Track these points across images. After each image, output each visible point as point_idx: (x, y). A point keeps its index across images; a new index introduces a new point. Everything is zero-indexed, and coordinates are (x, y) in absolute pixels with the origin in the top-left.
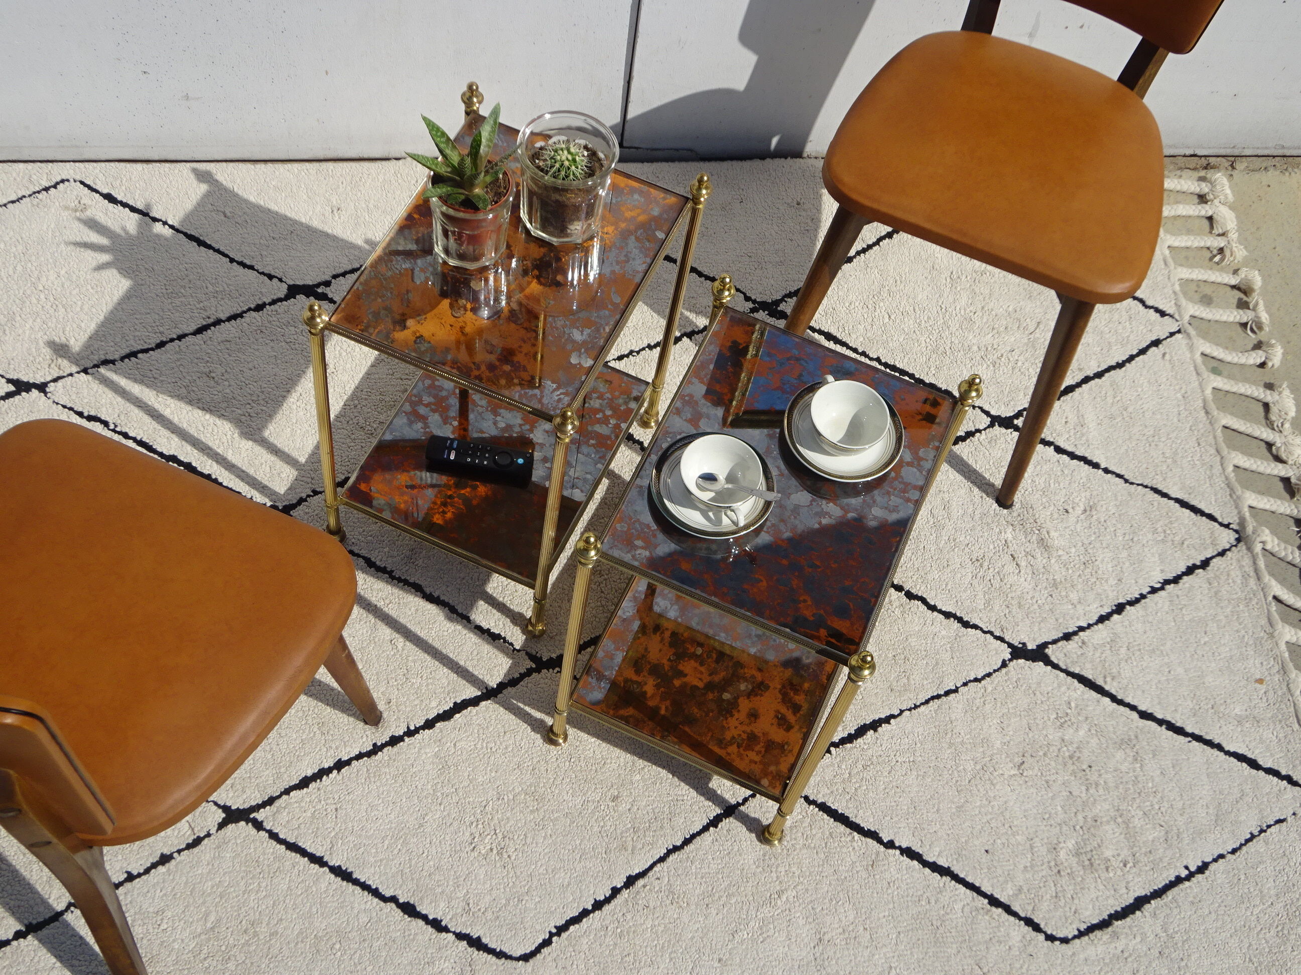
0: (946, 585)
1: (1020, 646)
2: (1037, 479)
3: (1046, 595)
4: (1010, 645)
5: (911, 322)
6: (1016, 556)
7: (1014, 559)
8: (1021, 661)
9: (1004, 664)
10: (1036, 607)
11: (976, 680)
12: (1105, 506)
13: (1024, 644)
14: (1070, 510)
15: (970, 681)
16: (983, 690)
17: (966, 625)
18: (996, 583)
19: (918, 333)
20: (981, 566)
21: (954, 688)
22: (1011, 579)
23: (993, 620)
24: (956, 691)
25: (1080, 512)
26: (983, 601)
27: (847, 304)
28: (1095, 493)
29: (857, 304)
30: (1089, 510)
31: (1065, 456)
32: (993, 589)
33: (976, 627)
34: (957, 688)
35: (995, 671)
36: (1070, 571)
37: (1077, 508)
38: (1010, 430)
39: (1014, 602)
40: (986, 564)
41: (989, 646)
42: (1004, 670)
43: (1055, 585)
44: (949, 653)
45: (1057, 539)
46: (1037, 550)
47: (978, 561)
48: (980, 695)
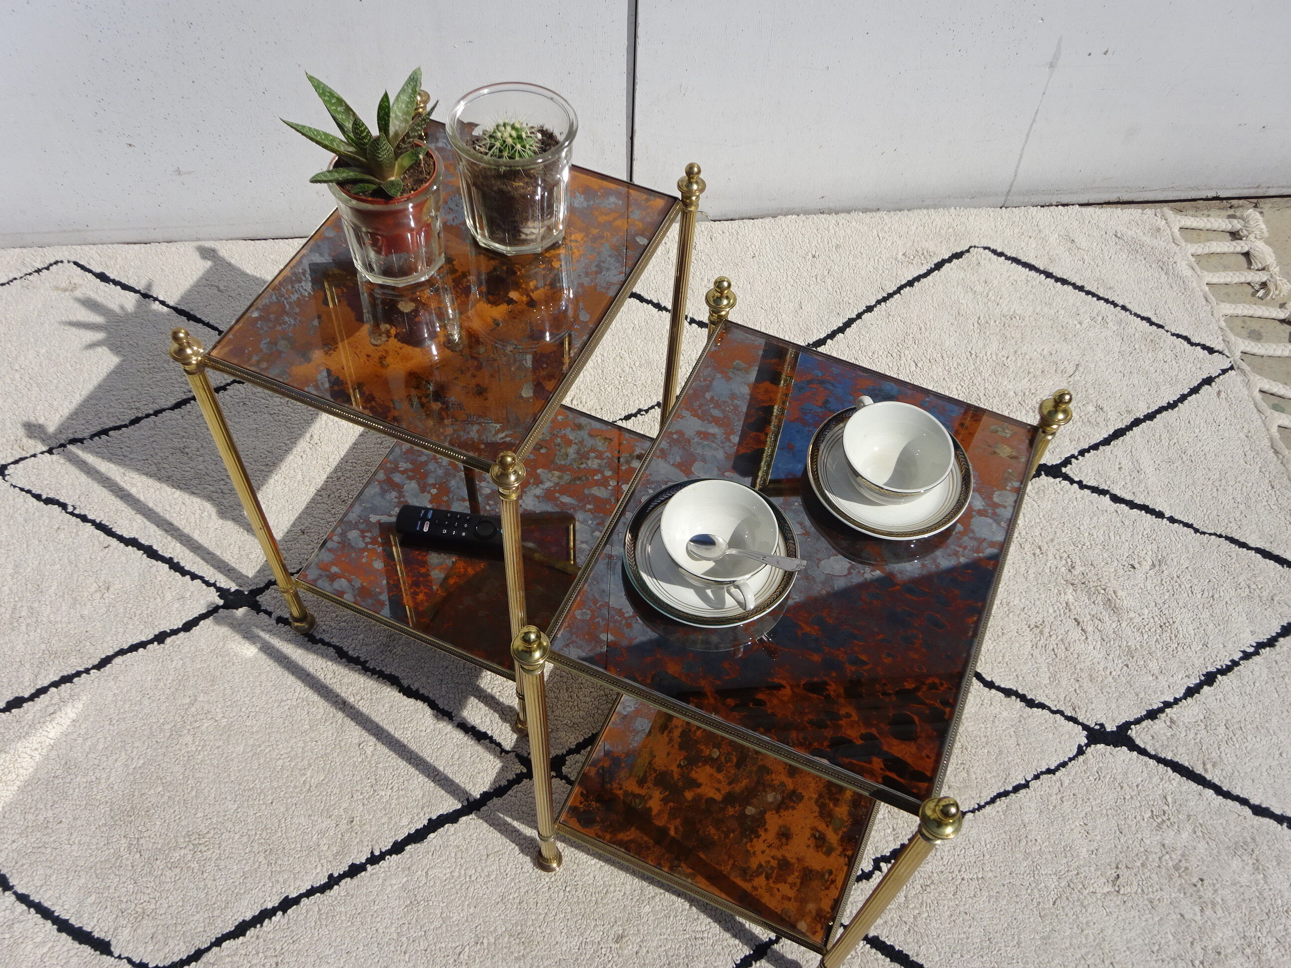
0: (1003, 657)
1: (1097, 727)
2: (1094, 532)
3: (1120, 665)
4: (1085, 727)
5: (940, 369)
6: (1080, 620)
7: (1079, 624)
8: (1101, 746)
9: (1081, 751)
10: (1110, 679)
11: (1049, 771)
12: (1175, 560)
13: (1102, 725)
14: (1137, 566)
15: (1042, 773)
16: (1058, 784)
17: (1031, 703)
18: (1061, 652)
19: (948, 380)
20: (1041, 633)
21: (1023, 782)
22: (1079, 647)
23: (1062, 697)
24: (1026, 785)
25: (1148, 567)
26: (1048, 675)
27: (870, 354)
28: (1162, 545)
29: (881, 353)
30: (1158, 564)
31: (1123, 505)
32: (1057, 660)
33: (1042, 706)
34: (1028, 782)
35: (1071, 759)
36: (1146, 636)
37: (1145, 563)
38: (1058, 480)
39: (1085, 675)
40: (1047, 630)
41: (1061, 729)
42: (1081, 758)
43: (1130, 653)
44: (1014, 738)
45: (1126, 600)
46: (1104, 613)
47: (1037, 628)
48: (1055, 790)
